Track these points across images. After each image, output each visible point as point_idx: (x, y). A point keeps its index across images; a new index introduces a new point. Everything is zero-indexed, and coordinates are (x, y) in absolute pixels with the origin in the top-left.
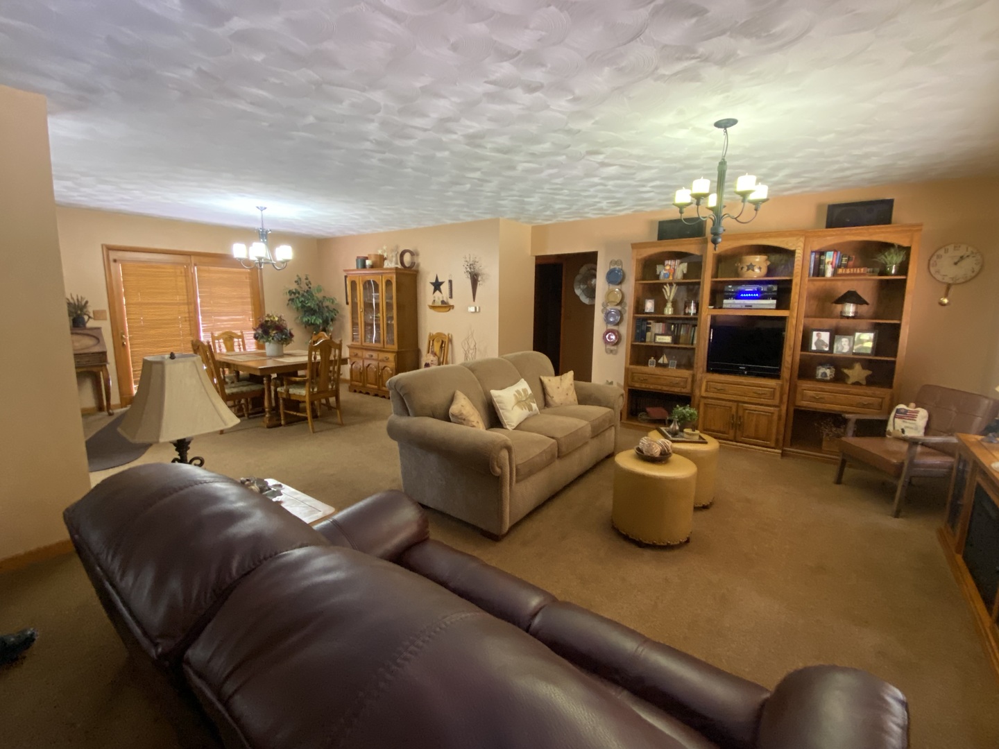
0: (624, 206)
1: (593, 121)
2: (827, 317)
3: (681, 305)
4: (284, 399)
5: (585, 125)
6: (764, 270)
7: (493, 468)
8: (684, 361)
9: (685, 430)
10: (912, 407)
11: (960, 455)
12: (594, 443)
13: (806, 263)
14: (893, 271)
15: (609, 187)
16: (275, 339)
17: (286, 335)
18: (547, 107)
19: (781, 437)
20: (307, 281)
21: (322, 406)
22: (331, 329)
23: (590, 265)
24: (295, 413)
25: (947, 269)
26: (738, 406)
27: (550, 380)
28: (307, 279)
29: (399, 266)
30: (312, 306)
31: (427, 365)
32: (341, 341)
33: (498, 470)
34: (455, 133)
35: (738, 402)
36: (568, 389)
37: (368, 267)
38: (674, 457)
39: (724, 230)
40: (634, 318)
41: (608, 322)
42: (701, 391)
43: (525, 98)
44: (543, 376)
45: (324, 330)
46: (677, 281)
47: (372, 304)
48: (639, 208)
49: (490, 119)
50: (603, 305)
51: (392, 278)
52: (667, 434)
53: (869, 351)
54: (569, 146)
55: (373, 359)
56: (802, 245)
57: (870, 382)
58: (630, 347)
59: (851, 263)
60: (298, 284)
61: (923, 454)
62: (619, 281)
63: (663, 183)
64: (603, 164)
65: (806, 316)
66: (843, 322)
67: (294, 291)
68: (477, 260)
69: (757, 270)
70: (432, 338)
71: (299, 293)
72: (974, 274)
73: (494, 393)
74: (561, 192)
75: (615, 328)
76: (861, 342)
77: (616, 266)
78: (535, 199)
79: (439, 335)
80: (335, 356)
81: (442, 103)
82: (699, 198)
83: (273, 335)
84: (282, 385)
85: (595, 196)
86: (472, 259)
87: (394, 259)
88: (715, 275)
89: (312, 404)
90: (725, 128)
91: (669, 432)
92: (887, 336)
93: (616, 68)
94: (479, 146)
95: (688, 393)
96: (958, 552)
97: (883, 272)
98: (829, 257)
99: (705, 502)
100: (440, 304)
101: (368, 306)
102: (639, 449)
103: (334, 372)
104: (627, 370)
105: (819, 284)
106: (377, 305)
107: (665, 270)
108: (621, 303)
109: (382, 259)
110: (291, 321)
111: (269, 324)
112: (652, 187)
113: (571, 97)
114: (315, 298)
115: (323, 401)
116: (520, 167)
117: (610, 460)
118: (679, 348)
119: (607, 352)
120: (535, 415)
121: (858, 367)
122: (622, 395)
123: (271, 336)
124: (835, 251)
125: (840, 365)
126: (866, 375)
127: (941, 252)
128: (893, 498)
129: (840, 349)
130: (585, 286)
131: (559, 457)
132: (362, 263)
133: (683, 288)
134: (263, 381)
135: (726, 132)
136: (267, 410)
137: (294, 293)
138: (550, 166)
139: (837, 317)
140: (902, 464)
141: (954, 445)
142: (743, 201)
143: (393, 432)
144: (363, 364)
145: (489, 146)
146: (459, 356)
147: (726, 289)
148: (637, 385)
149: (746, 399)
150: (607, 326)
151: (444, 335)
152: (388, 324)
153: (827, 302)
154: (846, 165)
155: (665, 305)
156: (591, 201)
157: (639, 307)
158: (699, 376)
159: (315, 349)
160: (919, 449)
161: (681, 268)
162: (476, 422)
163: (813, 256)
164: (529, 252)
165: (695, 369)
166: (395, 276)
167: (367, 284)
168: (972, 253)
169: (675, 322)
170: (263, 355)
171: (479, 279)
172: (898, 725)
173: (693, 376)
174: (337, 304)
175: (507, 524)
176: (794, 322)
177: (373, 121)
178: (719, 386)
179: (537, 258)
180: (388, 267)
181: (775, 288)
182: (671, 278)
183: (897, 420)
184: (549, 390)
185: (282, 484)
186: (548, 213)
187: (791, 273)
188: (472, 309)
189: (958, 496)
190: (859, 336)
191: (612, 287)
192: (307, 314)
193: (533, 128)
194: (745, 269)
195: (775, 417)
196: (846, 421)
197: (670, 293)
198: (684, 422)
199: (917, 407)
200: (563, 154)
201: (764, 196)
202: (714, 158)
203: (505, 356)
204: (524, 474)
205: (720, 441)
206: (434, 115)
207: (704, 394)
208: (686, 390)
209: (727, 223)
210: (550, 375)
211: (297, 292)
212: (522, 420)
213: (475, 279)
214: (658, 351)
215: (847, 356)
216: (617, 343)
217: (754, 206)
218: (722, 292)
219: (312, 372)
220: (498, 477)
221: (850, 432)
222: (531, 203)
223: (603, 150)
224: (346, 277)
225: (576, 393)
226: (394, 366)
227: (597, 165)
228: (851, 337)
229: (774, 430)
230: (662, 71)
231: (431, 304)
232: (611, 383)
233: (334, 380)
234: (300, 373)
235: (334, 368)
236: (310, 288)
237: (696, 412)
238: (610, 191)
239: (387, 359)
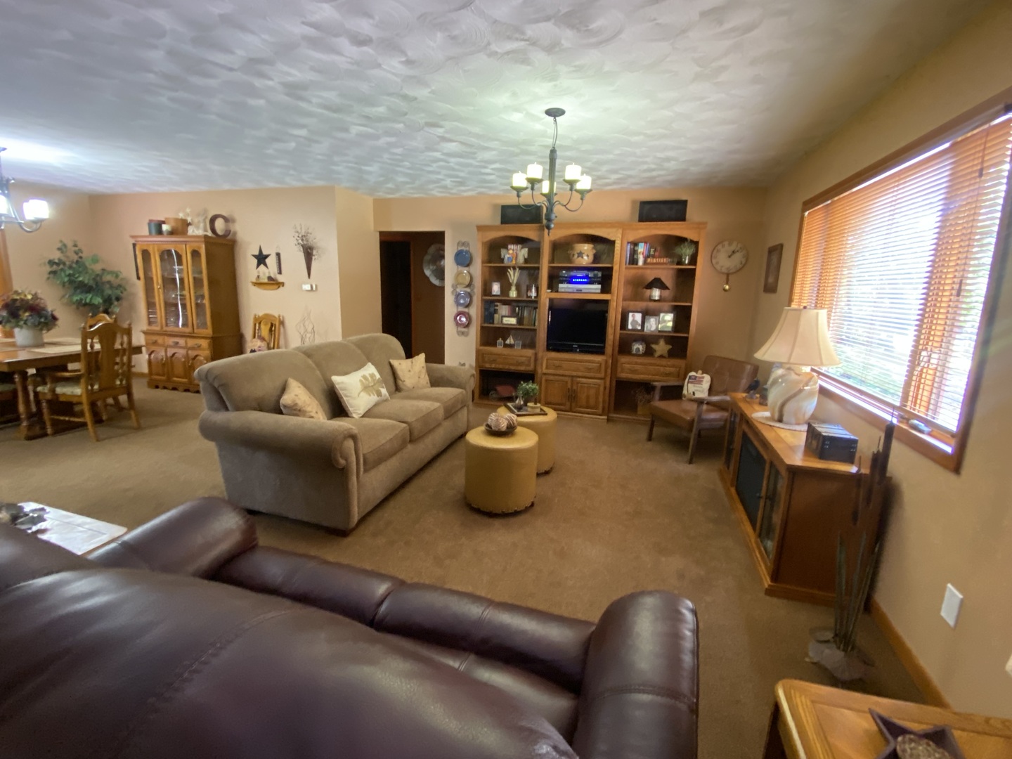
0: (468, 186)
1: (429, 90)
2: (639, 301)
3: (524, 288)
4: (49, 402)
5: (422, 93)
6: (591, 258)
7: (337, 461)
8: (528, 341)
9: (529, 404)
10: (699, 374)
11: (732, 410)
12: (447, 424)
13: (624, 253)
14: (687, 262)
15: (452, 164)
16: (29, 324)
17: (46, 318)
18: (379, 66)
19: (606, 406)
20: (77, 249)
21: (109, 408)
22: (117, 310)
23: (438, 246)
24: (67, 419)
25: (724, 262)
26: (572, 381)
27: (400, 364)
28: (75, 246)
29: (210, 233)
30: (86, 282)
31: (253, 351)
32: (130, 325)
33: (342, 462)
34: (272, 79)
35: (573, 376)
36: (420, 372)
37: (165, 233)
38: (519, 429)
39: (556, 217)
40: (482, 300)
41: (458, 304)
42: (542, 369)
43: (352, 51)
44: (393, 359)
45: (106, 312)
46: (520, 265)
47: (175, 279)
48: (483, 190)
49: (312, 69)
50: (453, 286)
51: (200, 248)
52: (513, 409)
53: (670, 329)
54: (406, 114)
55: (181, 347)
56: (620, 236)
57: (671, 354)
58: (479, 329)
59: (657, 254)
60: (62, 252)
61: (708, 411)
62: (468, 262)
63: (503, 166)
64: (444, 139)
65: (624, 300)
66: (651, 305)
67: (57, 261)
68: (310, 231)
69: (585, 258)
70: (258, 321)
71: (64, 264)
72: (741, 266)
73: (336, 379)
74: (401, 164)
75: (466, 310)
76: (665, 321)
77: (463, 248)
78: (374, 168)
79: (267, 316)
80: (122, 344)
81: (250, 39)
82: (533, 182)
83: (25, 318)
84: (45, 383)
85: (439, 173)
86: (303, 231)
87: (202, 225)
88: (552, 261)
89: (93, 405)
90: (555, 116)
91: (515, 408)
92: (683, 316)
93: (449, 36)
94: (301, 98)
95: (531, 371)
96: (732, 485)
97: (679, 263)
98: (641, 248)
99: (546, 468)
100: (266, 281)
101: (169, 282)
102: (488, 425)
103: (123, 364)
104: (478, 352)
105: (633, 272)
106: (182, 280)
107: (509, 254)
108: (470, 285)
109: (186, 224)
110: (52, 300)
111: (18, 304)
112: (492, 169)
113: (404, 59)
114: (90, 272)
115: (110, 401)
116: (355, 130)
117: (462, 439)
118: (523, 329)
119: (458, 334)
120: (386, 400)
121: (662, 342)
122: (473, 375)
123: (22, 320)
124: (646, 243)
125: (649, 340)
126: (668, 349)
127: (720, 247)
128: (688, 448)
129: (649, 327)
130: (435, 267)
131: (411, 441)
132: (157, 227)
133: (525, 272)
134: (14, 379)
135: (555, 121)
136: (23, 417)
137: (58, 264)
138: (388, 133)
139: (646, 300)
140: (693, 420)
141: (727, 402)
142: (571, 190)
143: (209, 431)
144: (166, 355)
145: (314, 100)
146: (294, 339)
147: (560, 274)
148: (487, 366)
149: (580, 374)
150: (457, 308)
151: (274, 317)
152: (197, 305)
153: (640, 286)
154: (653, 166)
155: (510, 289)
156: (434, 177)
157: (486, 290)
158: (540, 355)
159: (92, 335)
160: (705, 407)
161: (523, 253)
162: (314, 412)
163: (629, 246)
164: (371, 226)
165: (537, 349)
166: (203, 246)
167: (166, 255)
168: (741, 248)
169: (520, 304)
170: (13, 345)
171: (314, 252)
172: (690, 630)
173: (536, 354)
174: (122, 279)
175: (356, 518)
176: (615, 304)
177: (155, 47)
178: (557, 363)
179: (381, 233)
180: (194, 234)
181: (600, 274)
182: (514, 262)
183: (689, 385)
184: (400, 373)
185: (46, 507)
186: (390, 185)
187: (612, 262)
188: (307, 287)
189: (731, 442)
190: (663, 317)
191: (461, 268)
192: (78, 291)
193: (364, 87)
194: (576, 256)
195: (602, 388)
196: (654, 388)
197: (513, 276)
198: (528, 397)
199: (703, 373)
200: (400, 122)
201: (588, 187)
202: (546, 146)
203: (348, 339)
204: (371, 463)
205: (559, 412)
206: (240, 52)
207: (545, 371)
208: (531, 368)
209: (558, 209)
210: (400, 358)
211: (60, 263)
212: (369, 407)
213: (308, 253)
214: (505, 332)
215: (654, 334)
216: (467, 326)
217: (579, 196)
218: (558, 277)
219: (88, 365)
220: (343, 469)
221: (657, 396)
222: (370, 173)
223: (442, 123)
224: (134, 245)
225: (429, 375)
226: (209, 354)
227: (438, 139)
228: (657, 318)
229: (601, 399)
230: (494, 47)
231: (254, 280)
232: (464, 365)
233: (123, 374)
234: (71, 366)
235: (122, 360)
236: (81, 257)
237: (537, 387)
238: (453, 169)
239: (199, 347)
